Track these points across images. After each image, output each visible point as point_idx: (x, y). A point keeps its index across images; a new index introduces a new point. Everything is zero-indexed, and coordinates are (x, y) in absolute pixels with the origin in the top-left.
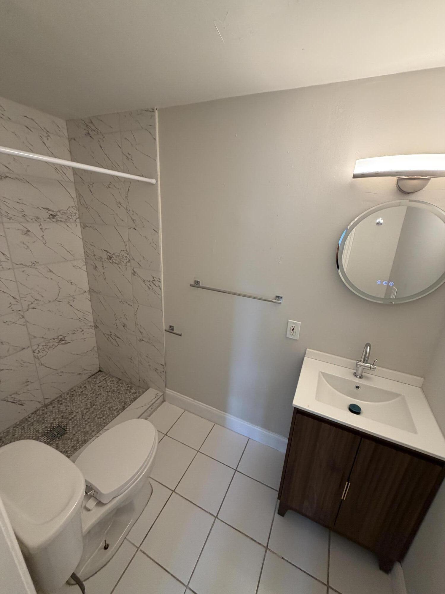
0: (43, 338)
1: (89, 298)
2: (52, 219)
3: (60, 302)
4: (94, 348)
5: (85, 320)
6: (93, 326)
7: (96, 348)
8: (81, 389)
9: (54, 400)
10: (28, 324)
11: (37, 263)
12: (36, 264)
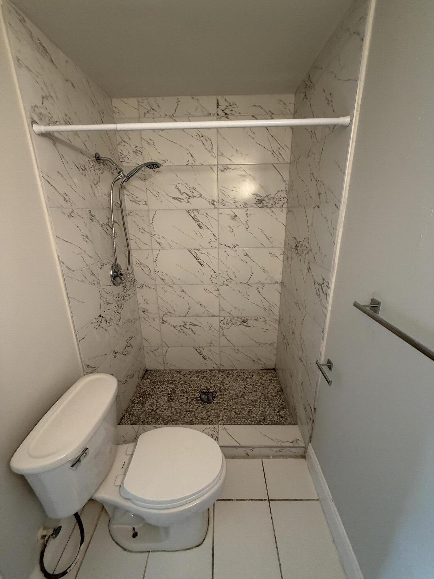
0: (229, 313)
1: (279, 290)
2: (258, 205)
3: (250, 286)
4: (273, 343)
5: (271, 311)
6: (277, 321)
7: (275, 345)
8: (248, 375)
9: (226, 370)
10: (220, 297)
11: (237, 245)
12: (236, 247)
